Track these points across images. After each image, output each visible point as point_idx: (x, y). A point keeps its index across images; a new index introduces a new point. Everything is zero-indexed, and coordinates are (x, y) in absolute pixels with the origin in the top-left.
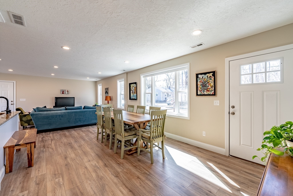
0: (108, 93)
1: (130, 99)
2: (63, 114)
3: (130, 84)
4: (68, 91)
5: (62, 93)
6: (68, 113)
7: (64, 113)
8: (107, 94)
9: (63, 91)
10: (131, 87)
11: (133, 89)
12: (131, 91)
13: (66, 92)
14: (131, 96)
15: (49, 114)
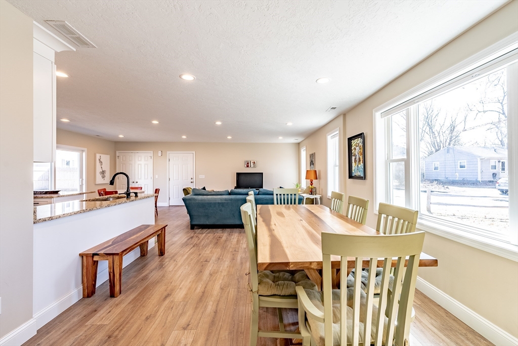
0: (313, 164)
1: (351, 177)
2: (224, 201)
3: (350, 139)
4: (254, 163)
5: (246, 166)
6: (231, 200)
7: (226, 200)
8: (312, 166)
9: (248, 163)
10: (353, 148)
11: (356, 151)
12: (353, 158)
13: (252, 164)
14: (353, 168)
15: (204, 200)
